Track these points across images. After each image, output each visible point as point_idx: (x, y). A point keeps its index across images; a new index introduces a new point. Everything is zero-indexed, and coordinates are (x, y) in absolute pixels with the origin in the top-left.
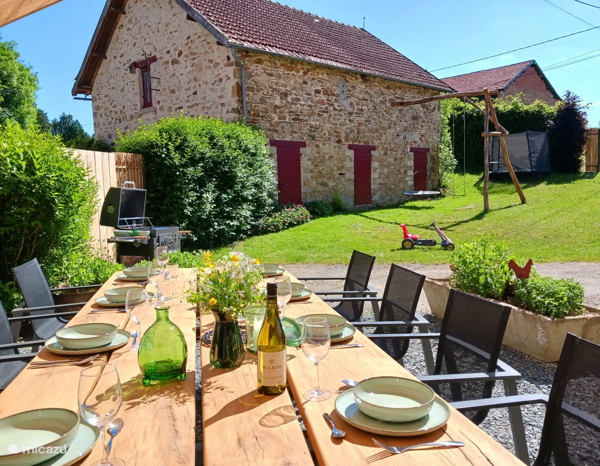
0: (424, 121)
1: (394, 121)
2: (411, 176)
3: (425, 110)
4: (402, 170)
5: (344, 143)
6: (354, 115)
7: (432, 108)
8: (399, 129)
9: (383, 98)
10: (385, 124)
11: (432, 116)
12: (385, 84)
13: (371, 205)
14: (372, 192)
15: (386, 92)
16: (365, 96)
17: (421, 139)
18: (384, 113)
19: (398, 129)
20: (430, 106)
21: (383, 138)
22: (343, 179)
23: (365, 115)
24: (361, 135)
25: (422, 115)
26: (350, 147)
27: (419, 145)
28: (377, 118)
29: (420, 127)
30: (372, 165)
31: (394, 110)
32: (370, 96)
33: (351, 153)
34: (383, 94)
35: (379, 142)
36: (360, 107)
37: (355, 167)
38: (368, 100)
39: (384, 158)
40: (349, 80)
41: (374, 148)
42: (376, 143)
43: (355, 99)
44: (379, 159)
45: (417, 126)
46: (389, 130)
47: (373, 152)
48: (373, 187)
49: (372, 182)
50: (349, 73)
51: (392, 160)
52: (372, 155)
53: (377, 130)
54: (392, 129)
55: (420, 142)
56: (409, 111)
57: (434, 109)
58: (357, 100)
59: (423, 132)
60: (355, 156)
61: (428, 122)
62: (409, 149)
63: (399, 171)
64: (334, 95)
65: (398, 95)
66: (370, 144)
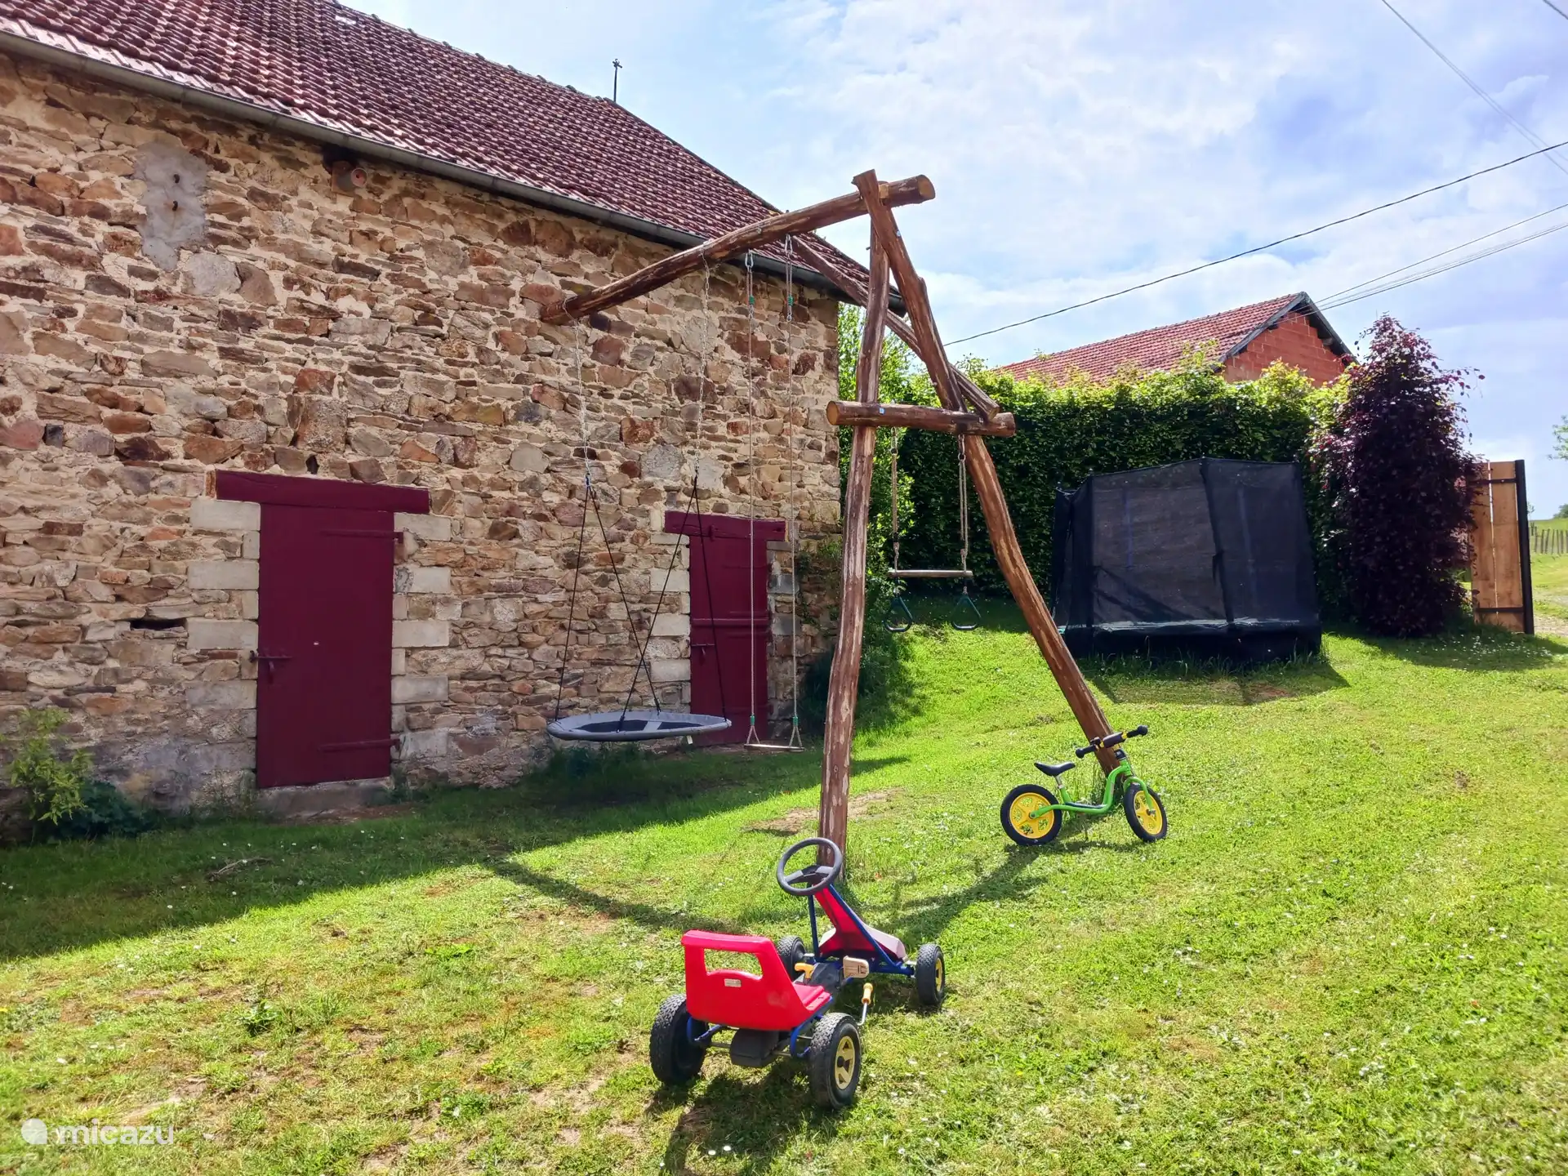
0: (745, 408)
1: (562, 388)
2: (676, 639)
3: (754, 362)
4: (617, 611)
5: (180, 461)
6: (269, 329)
7: (795, 358)
8: (592, 426)
9: (481, 277)
10: (504, 395)
11: (795, 391)
12: (500, 216)
13: (387, 783)
14: (398, 715)
15: (505, 252)
16: (349, 249)
17: (729, 481)
18: (491, 344)
19: (589, 428)
20: (781, 350)
21: (488, 459)
22: (162, 652)
23: (354, 340)
24: (320, 431)
25: (736, 378)
26: (228, 487)
27: (720, 508)
28: (440, 363)
29: (722, 429)
30: (399, 582)
31: (559, 337)
32: (393, 258)
33: (244, 518)
34: (485, 260)
35: (458, 473)
36: (317, 299)
37: (265, 591)
38: (376, 275)
39: (494, 549)
40: (233, 162)
41: (418, 502)
42: (435, 482)
43: (282, 258)
44: (458, 556)
45: (709, 423)
46: (525, 427)
47: (403, 521)
48: (402, 690)
49: (399, 663)
50: (232, 131)
51: (547, 564)
52: (400, 536)
53: (440, 419)
54: (545, 424)
55: (726, 491)
56: (660, 355)
57: (805, 365)
58: (292, 263)
59: (743, 452)
60: (265, 531)
61: (773, 415)
62: (658, 520)
63: (599, 614)
64: (100, 213)
65: (587, 276)
66: (391, 478)
